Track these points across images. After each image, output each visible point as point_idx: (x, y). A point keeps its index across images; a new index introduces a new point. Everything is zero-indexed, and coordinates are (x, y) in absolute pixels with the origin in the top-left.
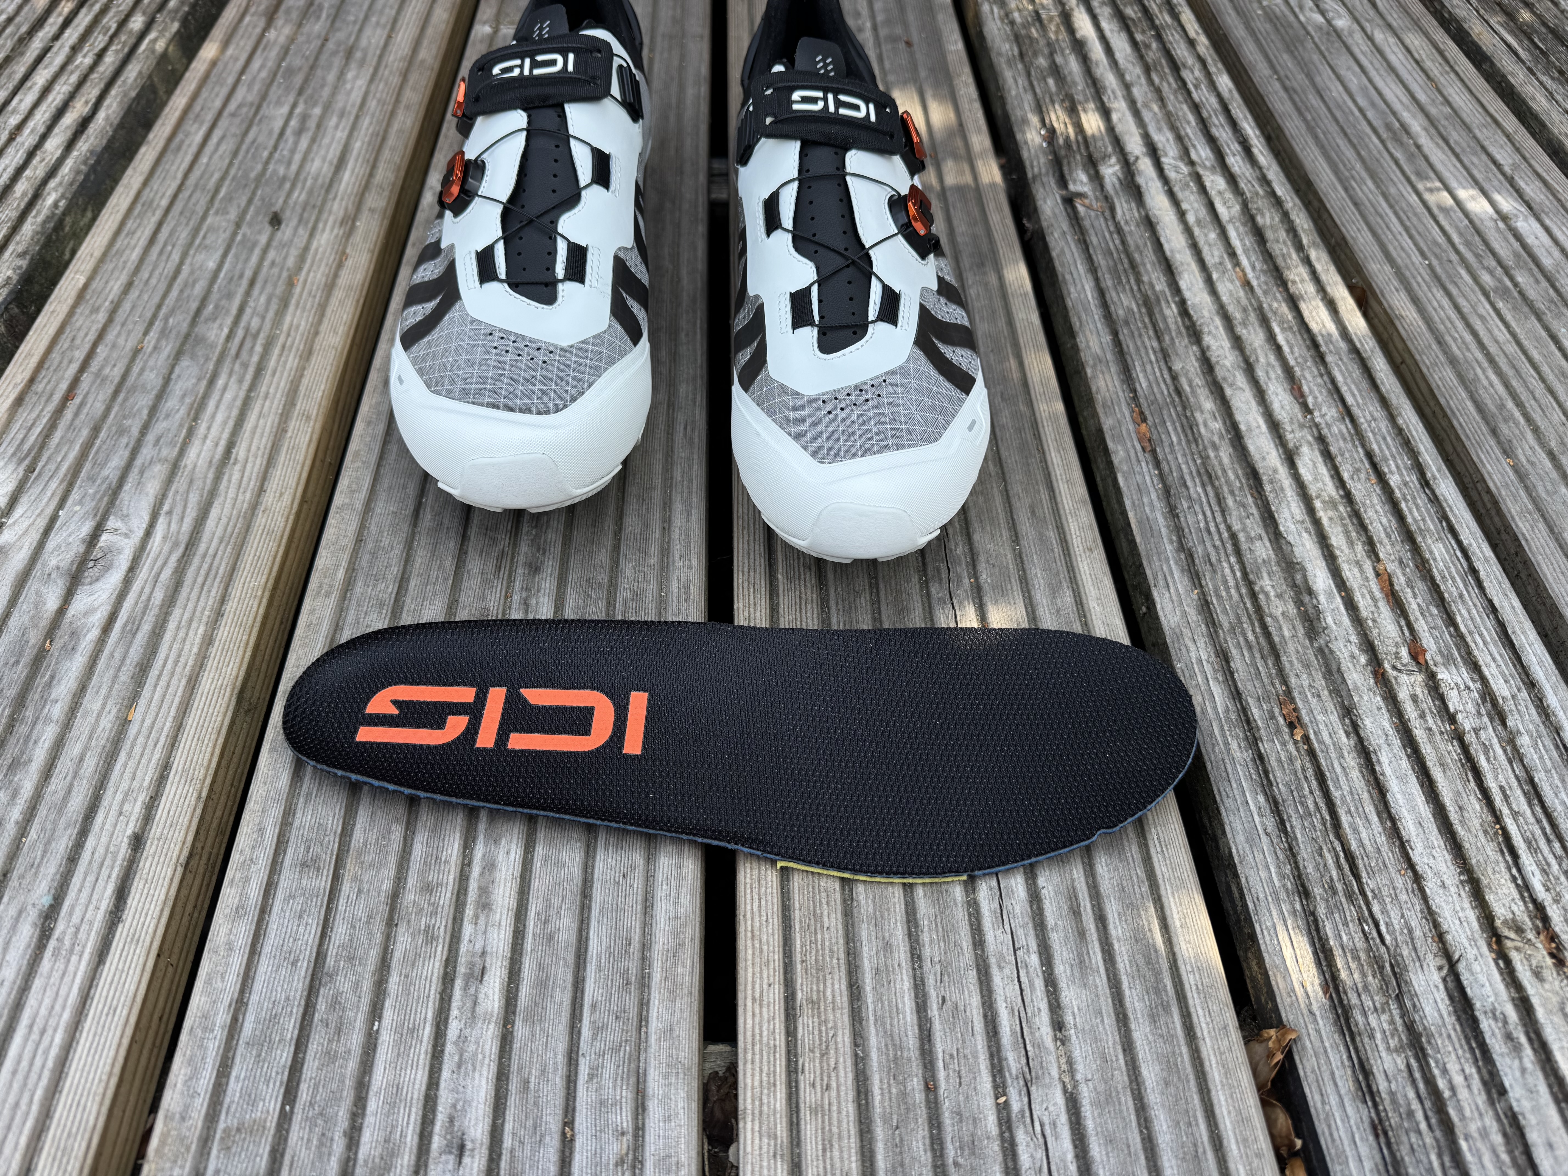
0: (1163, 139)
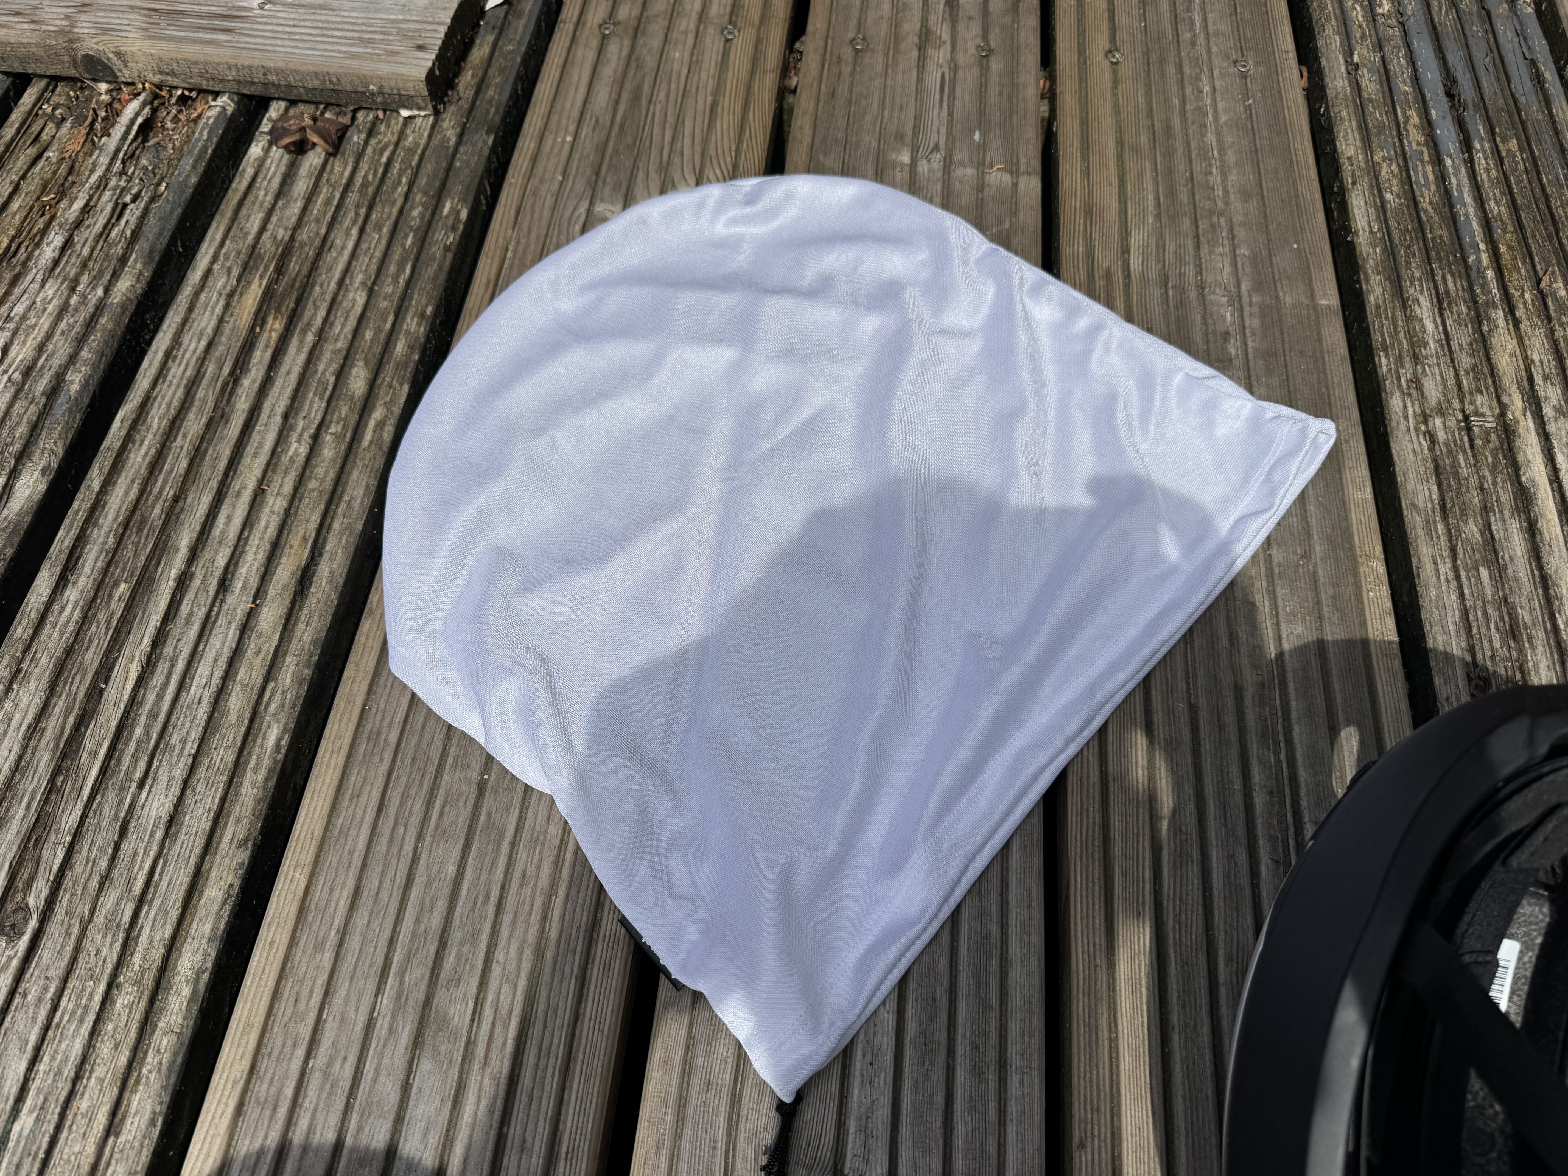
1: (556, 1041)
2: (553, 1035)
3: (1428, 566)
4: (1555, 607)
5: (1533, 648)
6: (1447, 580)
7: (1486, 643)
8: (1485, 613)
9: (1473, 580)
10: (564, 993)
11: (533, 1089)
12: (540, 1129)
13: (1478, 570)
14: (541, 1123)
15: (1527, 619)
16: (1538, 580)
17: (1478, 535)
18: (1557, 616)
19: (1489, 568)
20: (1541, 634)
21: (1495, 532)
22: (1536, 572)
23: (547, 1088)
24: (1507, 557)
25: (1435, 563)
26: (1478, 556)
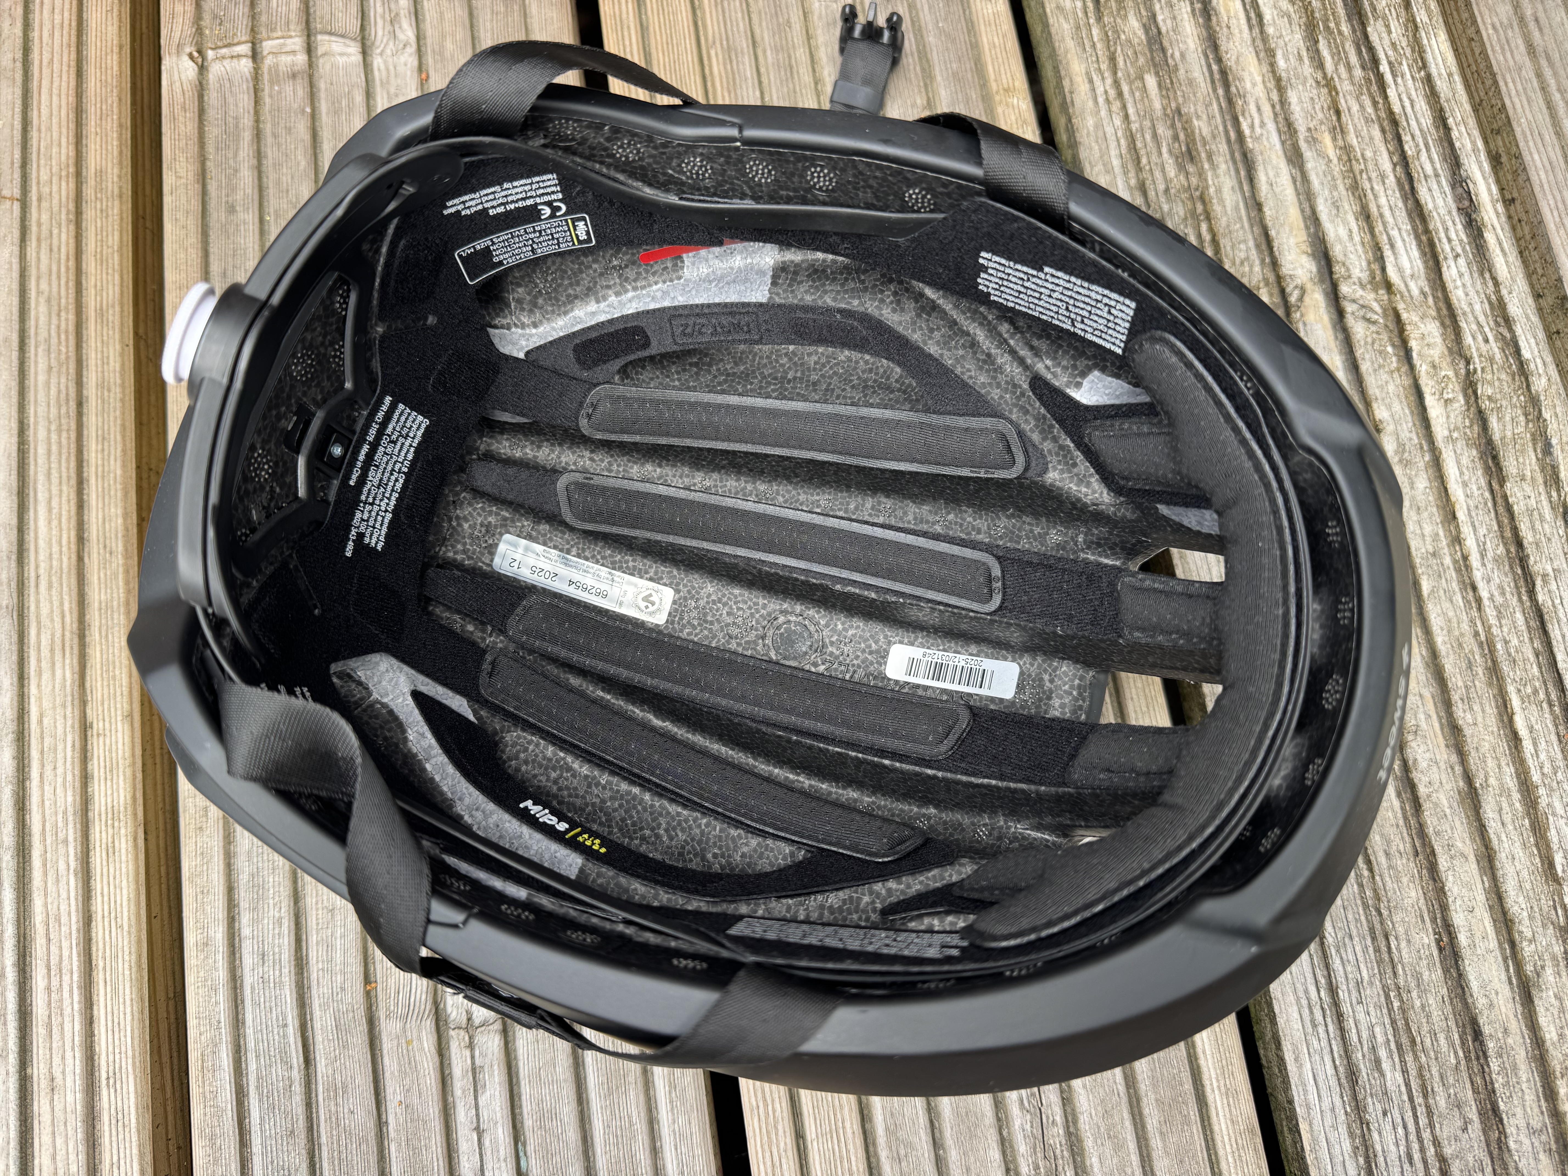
0: (1343, 232)
1: (66, 953)
2: (61, 948)
3: (1082, 88)
4: (1239, 109)
5: (1214, 167)
6: (1108, 101)
7: (1158, 174)
8: (1155, 135)
9: (1137, 94)
10: (64, 895)
11: (50, 1017)
12: (69, 1061)
13: (1142, 79)
14: (69, 1054)
15: (1206, 131)
16: (1217, 76)
17: (1141, 33)
18: (1241, 119)
19: (1157, 74)
20: (1223, 147)
21: (1161, 24)
22: (1215, 67)
23: (67, 1011)
24: (1177, 55)
25: (1091, 81)
26: (1141, 61)
